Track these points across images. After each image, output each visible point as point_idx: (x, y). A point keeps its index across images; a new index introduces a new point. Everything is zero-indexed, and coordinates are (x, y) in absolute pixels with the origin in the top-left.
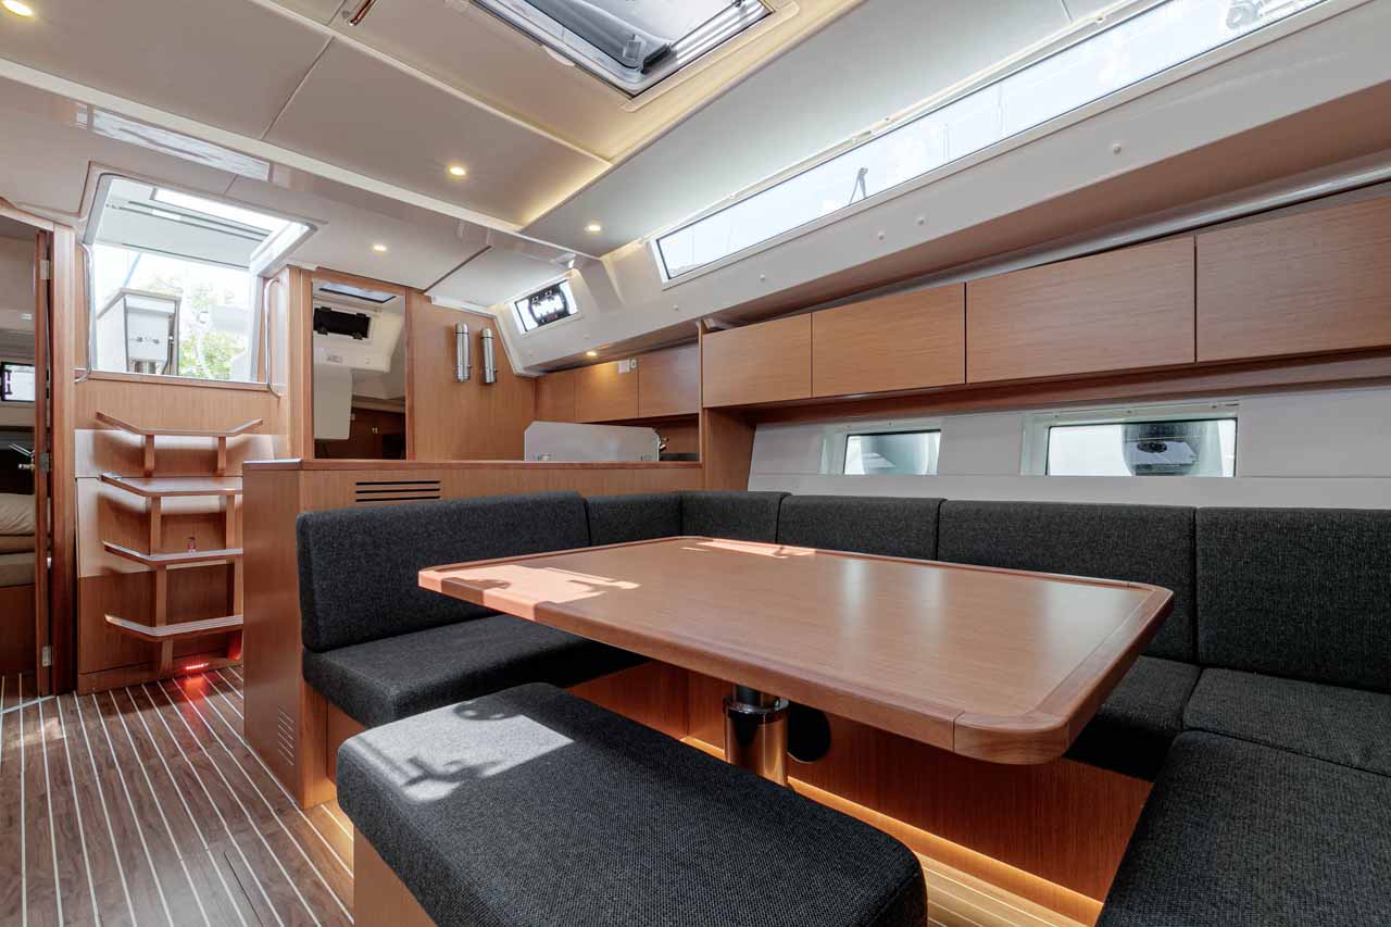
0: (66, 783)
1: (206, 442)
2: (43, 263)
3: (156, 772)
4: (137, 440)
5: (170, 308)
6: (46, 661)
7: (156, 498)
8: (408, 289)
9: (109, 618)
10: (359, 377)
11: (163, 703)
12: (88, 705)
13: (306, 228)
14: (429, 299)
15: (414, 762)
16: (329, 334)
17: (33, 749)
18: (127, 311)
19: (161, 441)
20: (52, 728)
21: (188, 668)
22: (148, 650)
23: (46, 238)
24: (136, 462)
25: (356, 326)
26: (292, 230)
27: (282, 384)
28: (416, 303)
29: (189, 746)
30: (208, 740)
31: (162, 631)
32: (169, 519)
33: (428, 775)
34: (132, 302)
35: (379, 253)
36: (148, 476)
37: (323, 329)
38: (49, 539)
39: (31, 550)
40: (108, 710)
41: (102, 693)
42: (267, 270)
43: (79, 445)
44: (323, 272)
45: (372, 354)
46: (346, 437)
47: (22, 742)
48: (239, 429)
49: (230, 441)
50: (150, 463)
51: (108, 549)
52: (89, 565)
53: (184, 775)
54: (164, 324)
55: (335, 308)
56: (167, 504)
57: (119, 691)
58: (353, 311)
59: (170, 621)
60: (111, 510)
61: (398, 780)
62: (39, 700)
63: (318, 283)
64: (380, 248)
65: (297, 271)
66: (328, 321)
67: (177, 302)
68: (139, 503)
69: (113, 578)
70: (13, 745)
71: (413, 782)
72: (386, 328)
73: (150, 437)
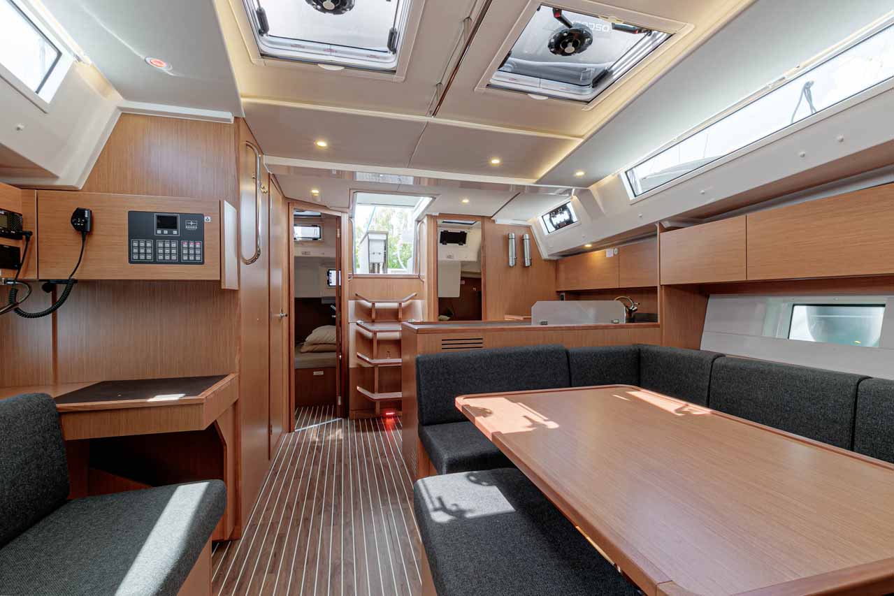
0: (341, 461)
1: (395, 305)
2: (338, 230)
3: (369, 463)
4: (369, 305)
5: (384, 237)
6: (339, 403)
7: (375, 333)
8: (483, 217)
9: (358, 388)
10: (463, 264)
11: (376, 430)
12: (352, 425)
13: (431, 199)
14: (494, 221)
15: (440, 499)
16: (448, 244)
17: (333, 441)
18: (369, 240)
19: (377, 305)
20: (339, 433)
21: (387, 414)
22: (372, 403)
23: (339, 218)
24: (368, 314)
25: (460, 238)
26: (426, 201)
27: (424, 274)
28: (488, 225)
29: (382, 454)
30: (389, 453)
31: (377, 396)
32: (380, 342)
33: (443, 508)
34: (372, 237)
35: (466, 203)
36: (373, 322)
37: (445, 242)
38: (339, 346)
39: (334, 351)
40: (358, 431)
41: (357, 421)
42: (418, 218)
43: (350, 305)
44: (442, 215)
45: (466, 253)
46: (458, 295)
47: (330, 437)
48: (408, 298)
49: (403, 304)
50: (374, 316)
51: (358, 356)
52: (353, 363)
54: (382, 245)
55: (450, 230)
56: (379, 335)
57: (363, 420)
58: (458, 231)
59: (380, 391)
60: (360, 336)
61: (430, 507)
62: (337, 419)
63: (440, 222)
64: (466, 201)
65: (430, 217)
66: (447, 238)
67: (387, 234)
68: (370, 335)
69: (360, 369)
70: (327, 439)
71: (436, 510)
72: (474, 237)
73: (373, 304)
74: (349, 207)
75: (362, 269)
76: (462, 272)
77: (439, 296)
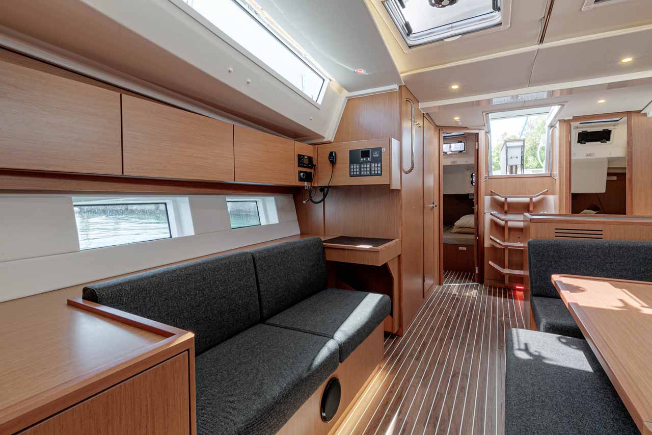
0: (472, 311)
1: (527, 200)
2: (477, 143)
3: (494, 318)
4: (503, 199)
5: (521, 144)
6: (477, 272)
7: (506, 222)
8: (628, 112)
9: (490, 262)
10: (610, 160)
11: (505, 297)
12: (485, 289)
13: (560, 106)
14: (645, 114)
15: (526, 345)
16: (587, 143)
17: (469, 297)
18: (507, 147)
19: (509, 200)
20: (474, 293)
21: (517, 287)
22: (503, 276)
23: (477, 134)
24: (501, 206)
25: (604, 136)
26: (556, 109)
27: (556, 172)
28: (635, 119)
29: (506, 315)
30: (513, 315)
31: (506, 271)
32: (510, 229)
33: (526, 350)
34: (509, 144)
35: (602, 104)
36: (506, 213)
37: (583, 141)
38: (477, 230)
39: (473, 234)
40: (490, 294)
41: (490, 287)
42: (551, 123)
43: (486, 200)
44: (576, 119)
45: (615, 148)
46: (604, 191)
47: (467, 294)
48: (539, 193)
49: (534, 199)
50: (506, 208)
51: (491, 239)
52: (487, 244)
53: (501, 323)
54: (519, 150)
55: (589, 130)
56: (510, 224)
57: (495, 288)
58: (600, 129)
59: (510, 267)
60: (495, 224)
61: (516, 346)
62: (475, 283)
63: (574, 124)
64: (602, 101)
65: (562, 121)
66: (585, 138)
67: (524, 141)
68: (503, 223)
69: (493, 248)
70: (465, 294)
71: (520, 349)
72: (619, 134)
73: (506, 199)
74: (485, 125)
75: (499, 171)
76: (609, 168)
77: (573, 191)
